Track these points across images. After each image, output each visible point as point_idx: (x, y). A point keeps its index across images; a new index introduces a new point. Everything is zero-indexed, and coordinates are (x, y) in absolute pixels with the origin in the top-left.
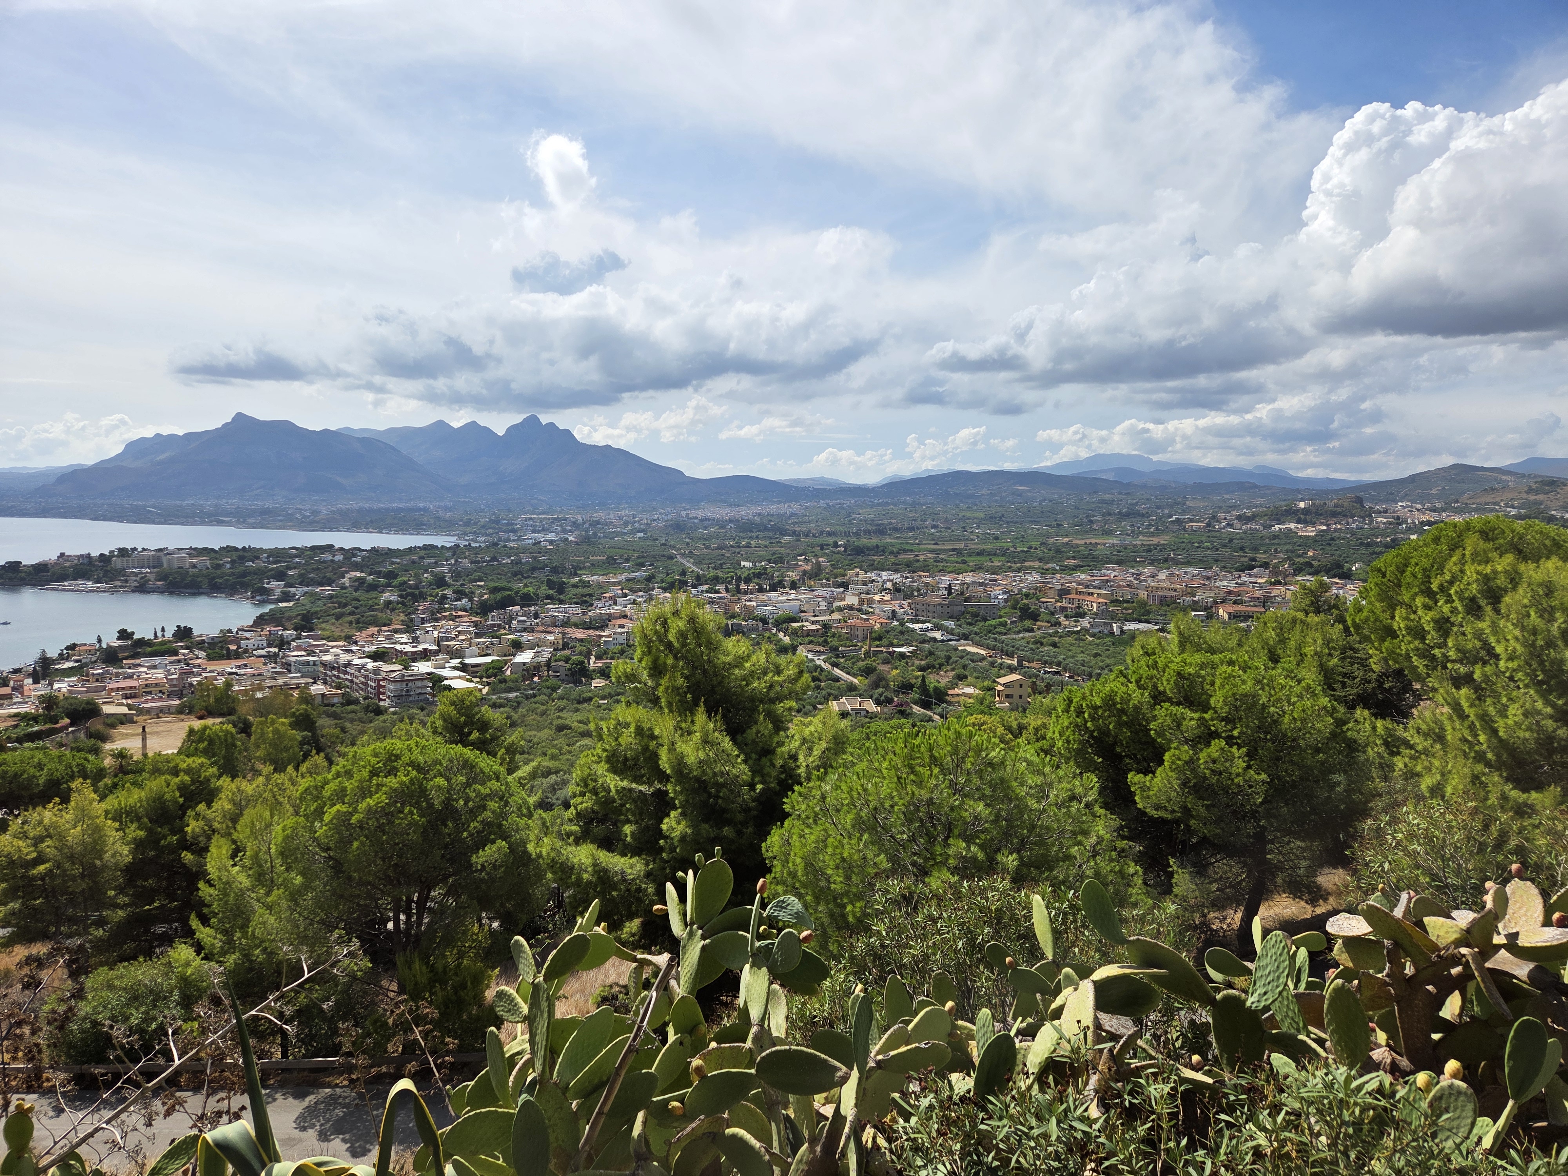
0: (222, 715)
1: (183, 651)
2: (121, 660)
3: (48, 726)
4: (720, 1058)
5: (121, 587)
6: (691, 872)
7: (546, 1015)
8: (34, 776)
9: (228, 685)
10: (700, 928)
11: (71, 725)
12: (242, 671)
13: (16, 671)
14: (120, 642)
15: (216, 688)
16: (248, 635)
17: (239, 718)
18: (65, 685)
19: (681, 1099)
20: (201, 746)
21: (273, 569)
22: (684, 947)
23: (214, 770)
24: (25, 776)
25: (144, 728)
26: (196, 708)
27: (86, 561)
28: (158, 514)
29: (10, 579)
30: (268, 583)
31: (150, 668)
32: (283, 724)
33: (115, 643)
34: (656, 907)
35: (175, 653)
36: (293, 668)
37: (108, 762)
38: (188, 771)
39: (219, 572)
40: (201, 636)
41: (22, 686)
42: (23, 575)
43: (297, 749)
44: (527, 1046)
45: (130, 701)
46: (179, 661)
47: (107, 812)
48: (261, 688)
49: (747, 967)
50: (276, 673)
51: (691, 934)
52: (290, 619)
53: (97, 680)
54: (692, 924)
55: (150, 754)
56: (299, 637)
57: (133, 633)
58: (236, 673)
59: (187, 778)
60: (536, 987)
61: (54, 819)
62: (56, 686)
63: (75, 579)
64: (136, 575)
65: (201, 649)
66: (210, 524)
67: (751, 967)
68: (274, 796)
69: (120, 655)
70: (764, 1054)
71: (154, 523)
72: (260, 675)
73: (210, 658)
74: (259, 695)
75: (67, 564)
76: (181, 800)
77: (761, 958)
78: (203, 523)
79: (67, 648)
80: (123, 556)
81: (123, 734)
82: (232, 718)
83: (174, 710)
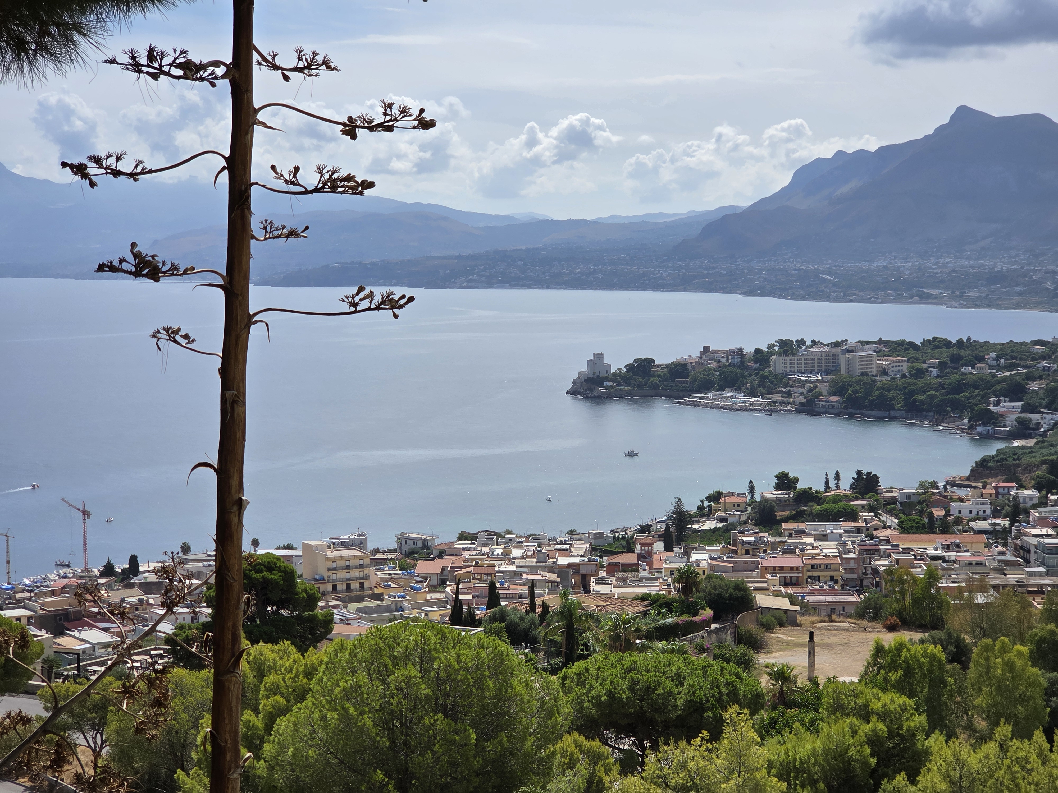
0: (922, 627)
1: (865, 514)
2: (780, 522)
3: (685, 618)
5: (782, 403)
8: (671, 693)
9: (932, 577)
11: (716, 619)
12: (952, 555)
13: (644, 530)
14: (779, 494)
15: (915, 580)
16: (962, 492)
17: (949, 635)
18: (705, 556)
20: (894, 676)
21: (1004, 380)
23: (920, 720)
24: (660, 691)
25: (812, 634)
26: (885, 612)
27: (737, 360)
28: (835, 285)
29: (640, 386)
30: (997, 403)
31: (818, 538)
32: (1020, 653)
33: (772, 494)
35: (852, 515)
36: (1033, 557)
37: (765, 682)
38: (884, 716)
39: (920, 382)
40: (890, 490)
41: (650, 554)
42: (656, 380)
43: (1040, 702)
45: (790, 590)
46: (859, 531)
47: (770, 765)
48: (983, 589)
50: (1007, 563)
52: (1029, 468)
53: (747, 552)
55: (822, 681)
56: (1043, 502)
57: (796, 480)
58: (942, 558)
59: (881, 726)
61: (702, 763)
62: (694, 557)
63: (722, 389)
64: (803, 384)
65: (891, 512)
66: (909, 300)
68: (1013, 780)
69: (779, 515)
71: (828, 298)
72: (979, 564)
73: (904, 528)
74: (980, 599)
75: (713, 365)
76: (873, 761)
78: (898, 299)
79: (709, 499)
80: (785, 353)
81: (782, 642)
82: (938, 634)
83: (851, 610)
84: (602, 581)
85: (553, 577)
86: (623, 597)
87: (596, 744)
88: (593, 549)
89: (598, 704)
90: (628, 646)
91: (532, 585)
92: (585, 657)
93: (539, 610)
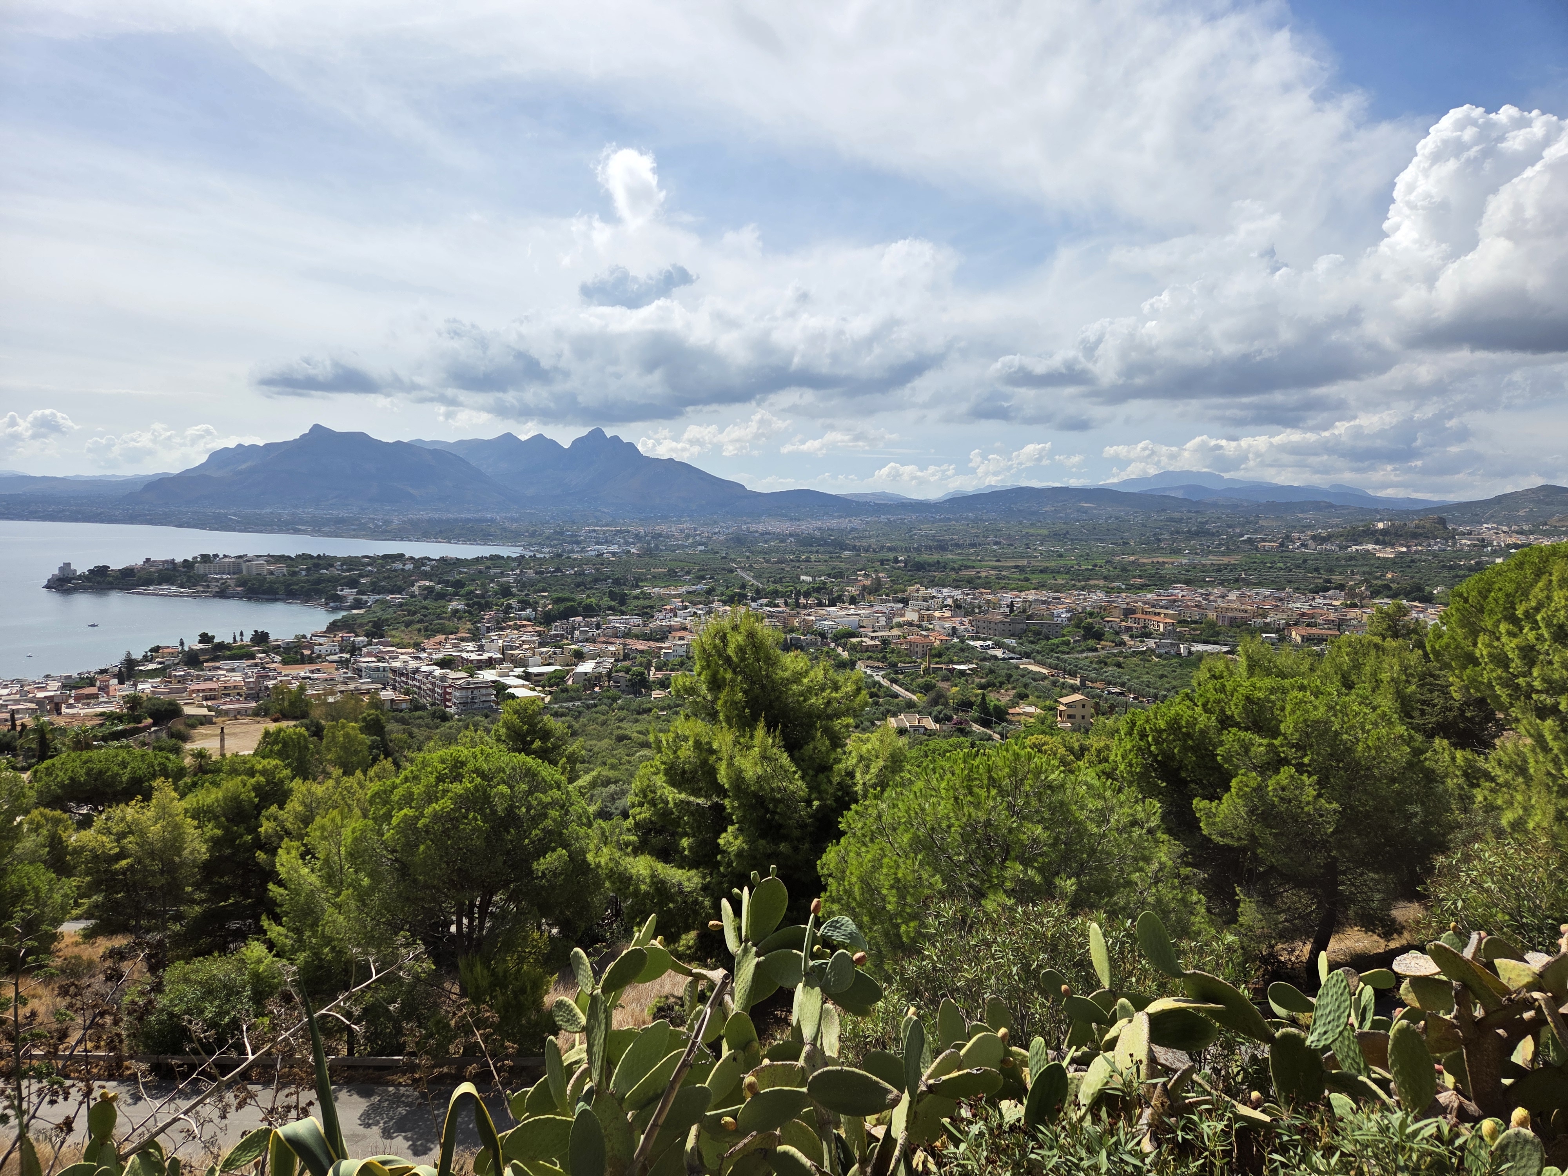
0: (295, 718)
1: (260, 655)
2: (202, 663)
3: (132, 725)
4: (771, 1076)
5: (203, 592)
6: (746, 889)
7: (603, 1027)
8: (117, 774)
9: (302, 689)
10: (754, 945)
11: (154, 725)
12: (315, 676)
13: (103, 672)
14: (202, 646)
15: (290, 691)
16: (321, 640)
17: (312, 721)
18: (149, 686)
19: (733, 1115)
20: (276, 748)
21: (346, 577)
22: (739, 963)
23: (287, 772)
24: (110, 773)
25: (222, 729)
26: (273, 710)
27: (170, 566)
28: (238, 522)
29: (99, 583)
30: (342, 590)
31: (228, 671)
32: (353, 728)
33: (197, 646)
34: (711, 923)
35: (252, 656)
36: (364, 674)
37: (188, 761)
38: (264, 772)
39: (295, 579)
40: (276, 641)
41: (107, 686)
42: (111, 579)
43: (366, 753)
44: (584, 1056)
45: (209, 703)
46: (256, 665)
47: (186, 811)
48: (332, 693)
49: (800, 985)
50: (348, 678)
51: (746, 951)
52: (361, 625)
53: (179, 682)
54: (747, 941)
55: (228, 755)
56: (370, 644)
57: (213, 637)
58: (309, 678)
59: (262, 779)
60: (594, 998)
61: (136, 816)
62: (140, 687)
63: (160, 584)
64: (217, 580)
65: (277, 653)
66: (287, 532)
67: (805, 986)
68: (343, 799)
69: (202, 658)
70: (816, 1073)
71: (235, 530)
72: (332, 679)
73: (285, 662)
74: (331, 699)
75: (153, 569)
76: (257, 800)
77: (814, 978)
78: (280, 531)
79: (151, 651)
80: (205, 562)
81: (203, 735)
82: (305, 721)
83: (250, 712)
84: (70, 706)
85: (33, 706)
86: (86, 715)
87: (58, 813)
88: (64, 686)
89: (62, 786)
90: (88, 747)
91: (13, 713)
92: (52, 757)
93: (19, 728)
